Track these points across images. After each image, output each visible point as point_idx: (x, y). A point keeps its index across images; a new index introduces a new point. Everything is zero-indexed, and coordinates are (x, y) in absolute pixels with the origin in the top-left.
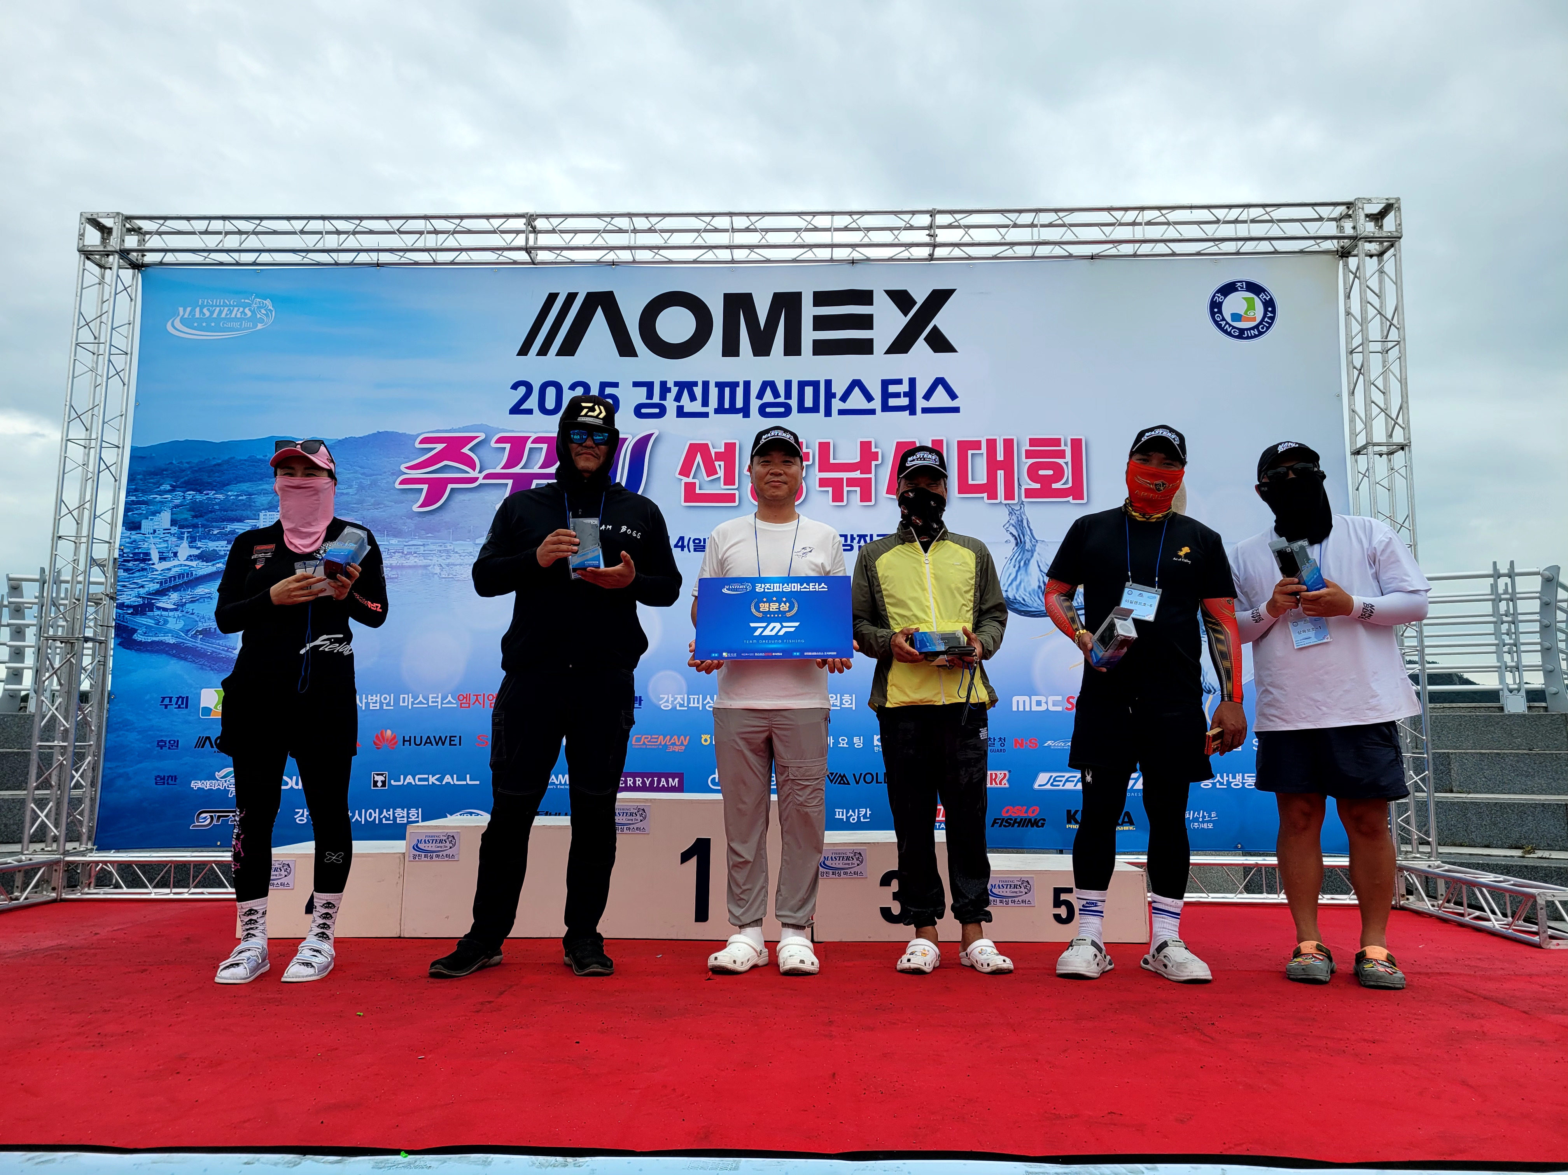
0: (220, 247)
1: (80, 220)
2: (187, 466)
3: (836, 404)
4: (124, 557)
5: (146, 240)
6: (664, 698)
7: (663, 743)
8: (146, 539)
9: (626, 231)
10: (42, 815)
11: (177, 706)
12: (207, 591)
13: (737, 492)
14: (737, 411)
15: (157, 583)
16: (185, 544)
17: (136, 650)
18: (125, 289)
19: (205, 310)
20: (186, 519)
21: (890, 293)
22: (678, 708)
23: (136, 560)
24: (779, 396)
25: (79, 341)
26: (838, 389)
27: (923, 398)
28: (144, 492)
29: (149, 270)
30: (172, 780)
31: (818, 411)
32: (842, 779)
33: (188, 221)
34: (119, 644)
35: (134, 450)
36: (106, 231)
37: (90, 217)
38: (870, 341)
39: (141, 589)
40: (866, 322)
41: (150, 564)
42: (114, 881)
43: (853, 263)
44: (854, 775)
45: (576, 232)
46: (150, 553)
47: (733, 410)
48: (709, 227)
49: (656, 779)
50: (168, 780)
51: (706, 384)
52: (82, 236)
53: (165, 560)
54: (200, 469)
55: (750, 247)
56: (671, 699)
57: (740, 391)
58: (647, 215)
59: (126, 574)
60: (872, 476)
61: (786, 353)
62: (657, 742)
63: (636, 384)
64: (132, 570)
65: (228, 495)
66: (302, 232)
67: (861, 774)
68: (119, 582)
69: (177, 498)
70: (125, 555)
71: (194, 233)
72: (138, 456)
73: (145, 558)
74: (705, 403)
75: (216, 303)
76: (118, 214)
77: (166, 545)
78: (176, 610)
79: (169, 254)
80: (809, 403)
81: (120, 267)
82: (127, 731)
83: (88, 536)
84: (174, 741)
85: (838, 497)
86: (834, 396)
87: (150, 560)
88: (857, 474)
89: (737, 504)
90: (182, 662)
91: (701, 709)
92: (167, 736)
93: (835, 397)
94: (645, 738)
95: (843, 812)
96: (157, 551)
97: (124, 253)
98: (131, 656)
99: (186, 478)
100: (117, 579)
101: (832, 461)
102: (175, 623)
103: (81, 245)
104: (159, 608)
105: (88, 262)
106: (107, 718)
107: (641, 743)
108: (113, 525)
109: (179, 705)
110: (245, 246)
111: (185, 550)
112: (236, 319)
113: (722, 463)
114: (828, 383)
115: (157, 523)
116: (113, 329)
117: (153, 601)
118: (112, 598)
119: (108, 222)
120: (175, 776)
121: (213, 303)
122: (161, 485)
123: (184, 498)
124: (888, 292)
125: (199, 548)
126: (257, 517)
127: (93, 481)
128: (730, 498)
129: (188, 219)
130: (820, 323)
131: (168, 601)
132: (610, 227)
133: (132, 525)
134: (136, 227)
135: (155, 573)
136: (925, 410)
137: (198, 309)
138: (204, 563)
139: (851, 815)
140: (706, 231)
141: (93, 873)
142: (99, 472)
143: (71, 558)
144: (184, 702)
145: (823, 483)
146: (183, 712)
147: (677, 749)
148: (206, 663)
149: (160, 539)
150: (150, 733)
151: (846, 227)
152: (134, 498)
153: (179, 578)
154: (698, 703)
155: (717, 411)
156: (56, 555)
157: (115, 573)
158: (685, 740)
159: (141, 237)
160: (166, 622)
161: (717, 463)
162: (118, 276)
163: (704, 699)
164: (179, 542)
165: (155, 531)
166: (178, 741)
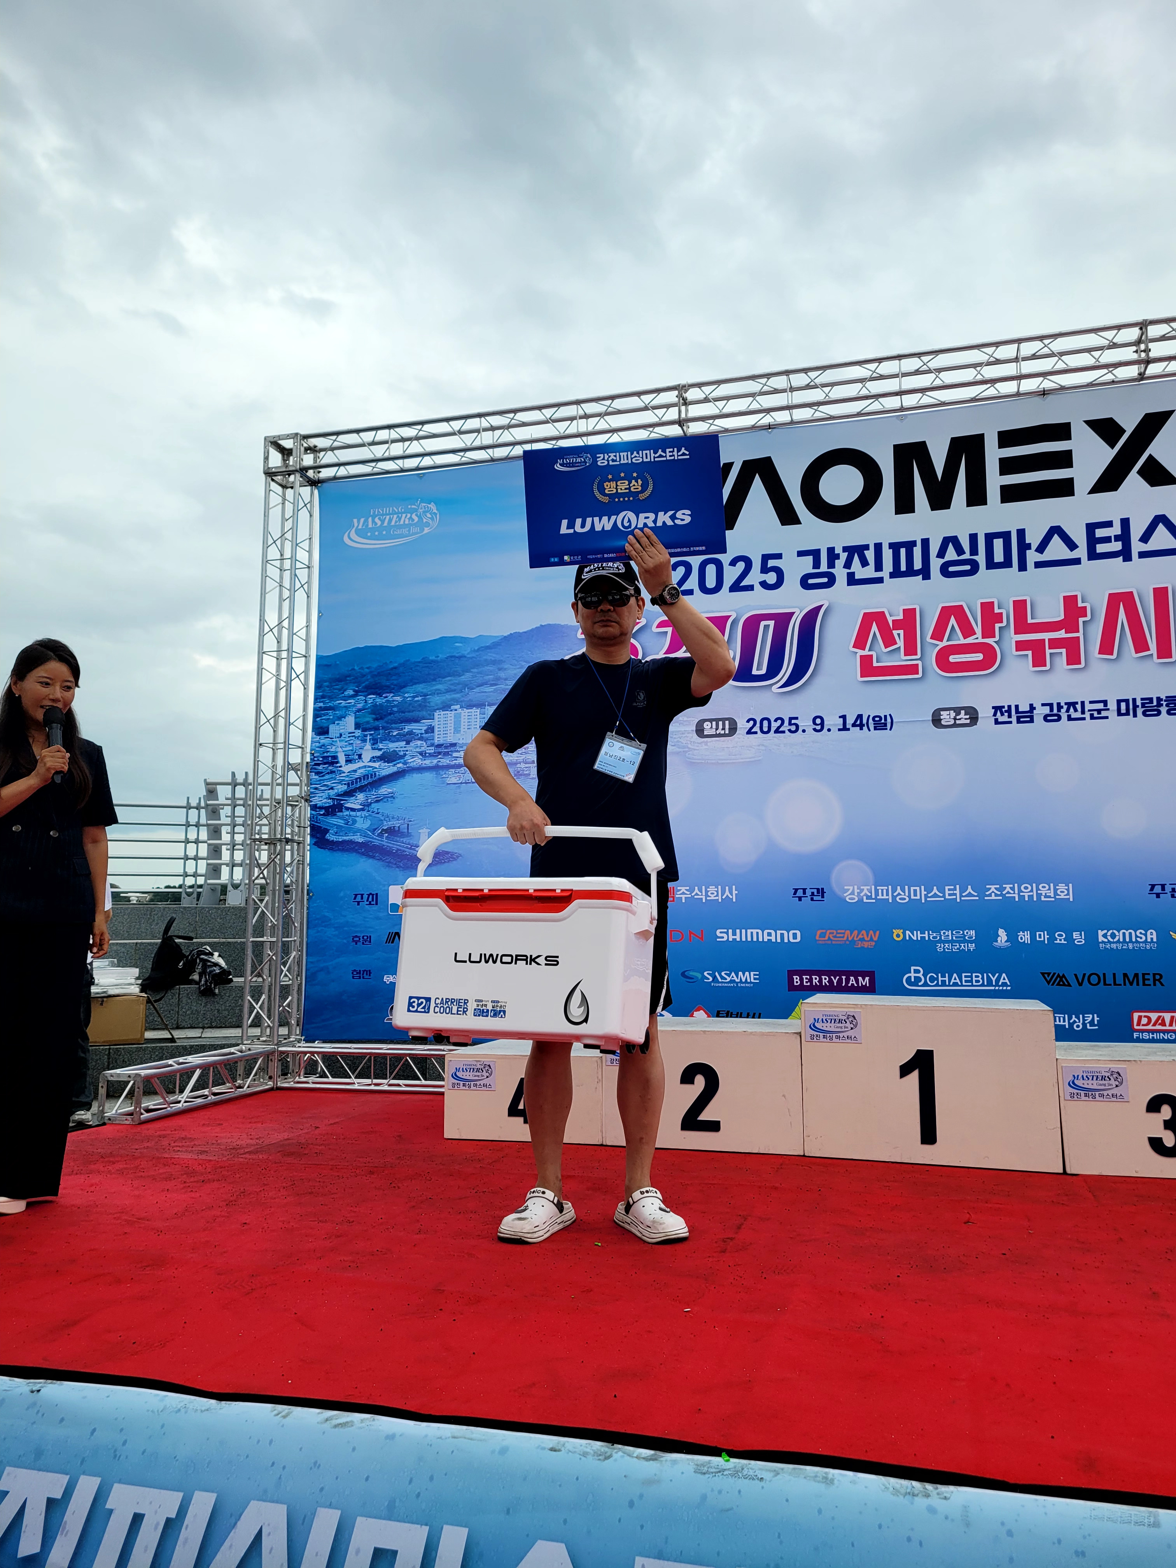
0: (387, 455)
1: (265, 444)
2: (367, 670)
3: (1032, 556)
4: (314, 761)
5: (321, 458)
6: (849, 889)
7: (850, 939)
8: (334, 743)
9: (784, 391)
10: (257, 1007)
11: (368, 903)
12: (390, 790)
13: (919, 662)
14: (915, 573)
15: (345, 784)
16: (368, 746)
17: (329, 849)
18: (305, 505)
19: (377, 520)
20: (368, 722)
21: (1093, 424)
22: (865, 900)
23: (325, 763)
24: (964, 553)
25: (268, 559)
26: (1034, 538)
27: (1141, 540)
28: (331, 698)
29: (325, 485)
30: (367, 974)
31: (1011, 566)
32: (1061, 980)
33: (358, 433)
34: (314, 844)
35: (319, 658)
36: (286, 452)
37: (272, 440)
38: (1070, 481)
39: (331, 791)
40: (1064, 459)
41: (337, 767)
42: (319, 1069)
43: (1044, 394)
44: (1076, 975)
45: (728, 398)
46: (337, 756)
47: (911, 572)
48: (875, 375)
49: (844, 977)
50: (363, 974)
51: (878, 547)
52: (266, 458)
53: (351, 763)
54: (379, 673)
55: (923, 391)
56: (856, 891)
57: (917, 551)
58: (805, 371)
59: (317, 777)
60: (1080, 634)
61: (970, 503)
62: (843, 937)
63: (801, 554)
64: (322, 773)
65: (405, 697)
66: (461, 432)
67: (1084, 975)
68: (311, 784)
69: (359, 702)
70: (316, 759)
71: (363, 445)
72: (323, 664)
73: (333, 761)
74: (879, 567)
75: (386, 511)
76: (297, 434)
77: (351, 748)
78: (363, 810)
79: (342, 468)
80: (999, 557)
81: (300, 486)
82: (325, 926)
83: (285, 742)
84: (367, 936)
85: (1039, 661)
86: (1029, 546)
87: (337, 762)
88: (1061, 634)
89: (920, 675)
90: (371, 860)
91: (890, 901)
92: (361, 932)
93: (1030, 549)
94: (830, 933)
95: (1064, 1018)
96: (343, 754)
97: (303, 470)
98: (324, 855)
99: (367, 683)
100: (310, 783)
101: (1030, 621)
102: (362, 823)
103: (266, 468)
104: (348, 809)
105: (272, 484)
106: (308, 914)
107: (827, 938)
108: (304, 730)
109: (370, 902)
110: (409, 452)
111: (368, 753)
112: (405, 526)
113: (901, 632)
114: (1021, 533)
115: (343, 727)
116: (297, 545)
117: (342, 802)
118: (306, 800)
119: (288, 444)
120: (370, 971)
121: (383, 511)
122: (345, 690)
123: (366, 702)
124: (1090, 423)
125: (380, 749)
126: (432, 717)
127: (287, 690)
128: (913, 669)
129: (358, 431)
130: (1007, 466)
131: (355, 802)
132: (766, 389)
133: (321, 730)
134: (312, 445)
135: (343, 775)
136: (1143, 555)
137: (370, 519)
138: (386, 764)
139: (1075, 1022)
140: (872, 379)
141: (302, 1062)
142: (291, 681)
143: (270, 765)
144: (374, 899)
145: (1020, 646)
146: (374, 909)
147: (866, 945)
148: (392, 861)
149: (346, 742)
150: (346, 929)
151: (1034, 355)
152: (321, 705)
153: (364, 779)
154: (887, 895)
155: (892, 575)
156: (258, 761)
157: (308, 776)
158: (875, 936)
159: (318, 454)
160: (355, 822)
161: (895, 632)
162: (299, 494)
163: (894, 891)
164: (362, 744)
165: (341, 735)
166: (370, 936)
